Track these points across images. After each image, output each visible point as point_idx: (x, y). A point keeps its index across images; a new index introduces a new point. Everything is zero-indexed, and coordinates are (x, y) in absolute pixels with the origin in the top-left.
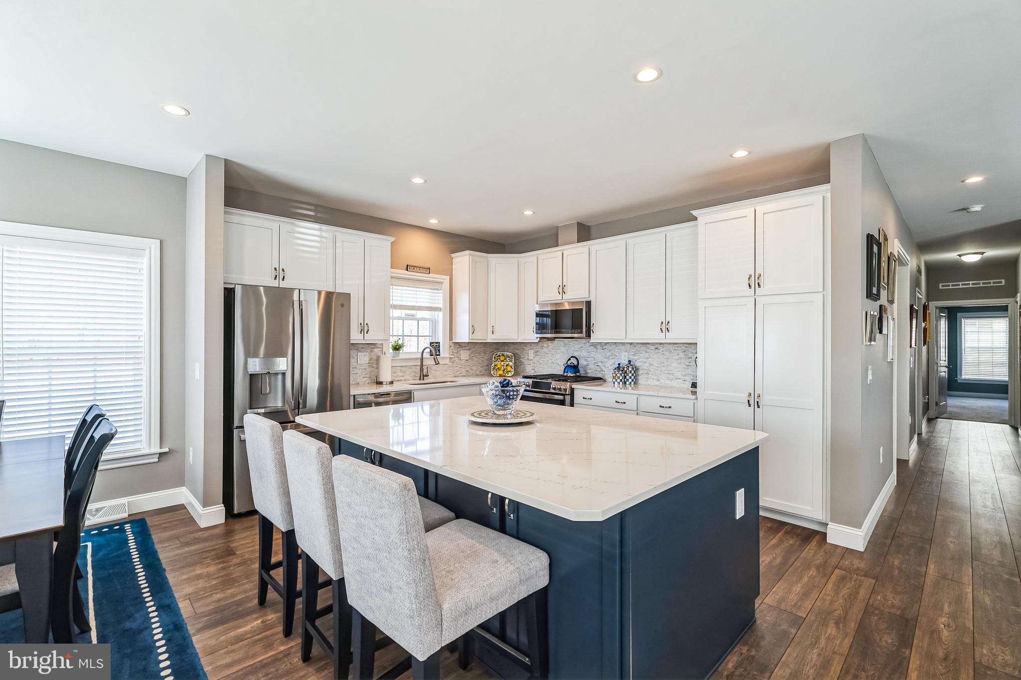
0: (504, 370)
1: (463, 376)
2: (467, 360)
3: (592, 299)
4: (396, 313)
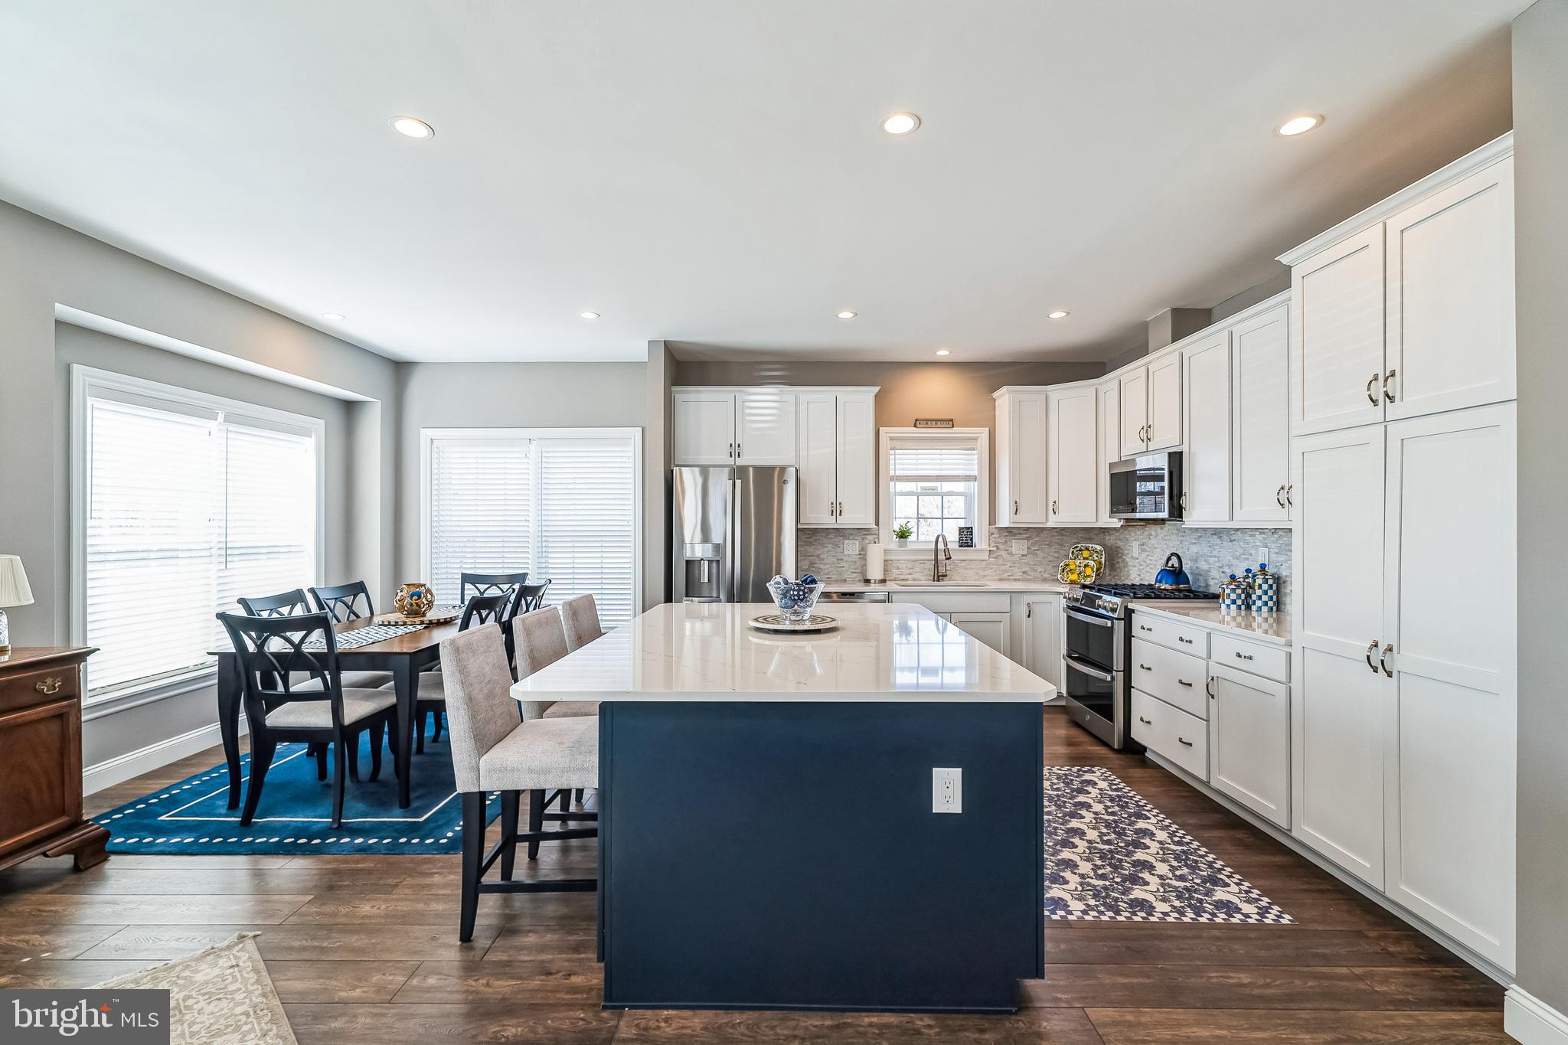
0: (1080, 573)
1: (1016, 580)
2: (1023, 555)
3: (1185, 448)
4: (901, 486)
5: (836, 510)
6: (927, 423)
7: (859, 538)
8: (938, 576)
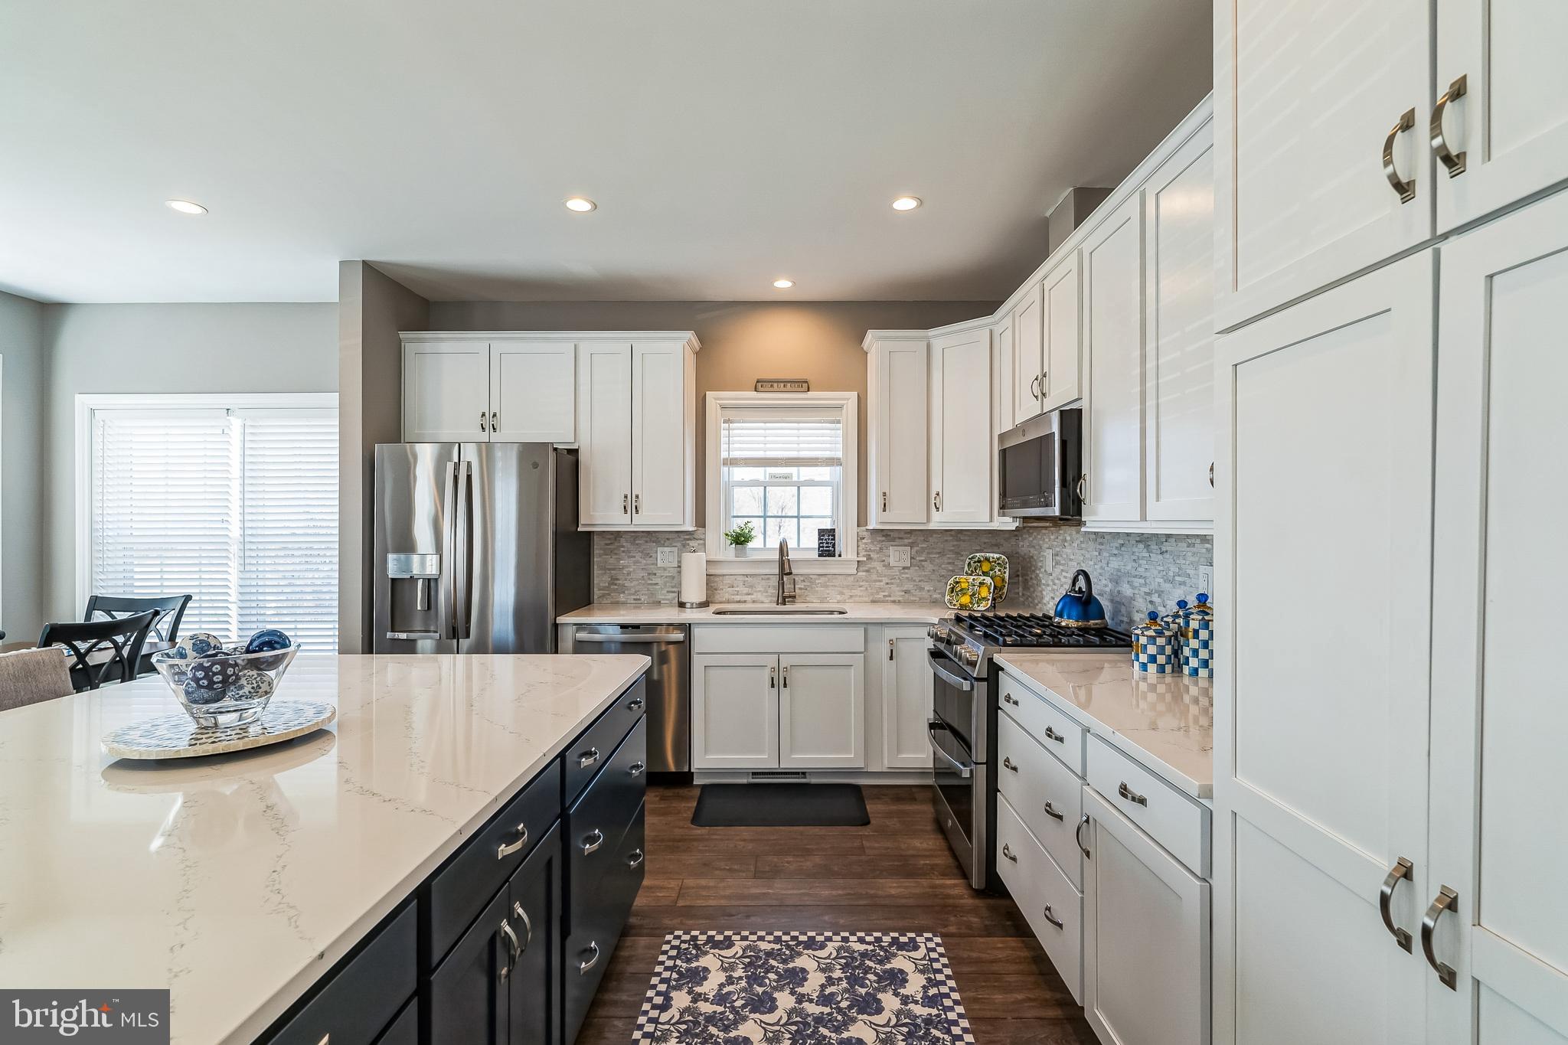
0: (974, 595)
1: (894, 602)
2: (904, 568)
3: (1084, 405)
4: (740, 473)
5: (631, 505)
6: (772, 386)
7: (679, 544)
8: (784, 598)
